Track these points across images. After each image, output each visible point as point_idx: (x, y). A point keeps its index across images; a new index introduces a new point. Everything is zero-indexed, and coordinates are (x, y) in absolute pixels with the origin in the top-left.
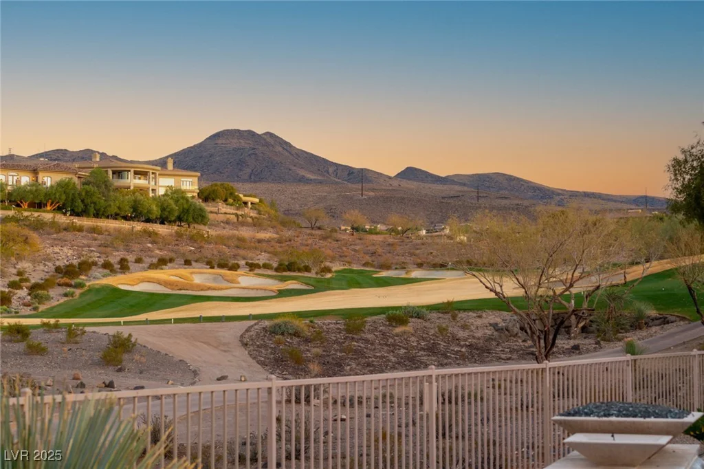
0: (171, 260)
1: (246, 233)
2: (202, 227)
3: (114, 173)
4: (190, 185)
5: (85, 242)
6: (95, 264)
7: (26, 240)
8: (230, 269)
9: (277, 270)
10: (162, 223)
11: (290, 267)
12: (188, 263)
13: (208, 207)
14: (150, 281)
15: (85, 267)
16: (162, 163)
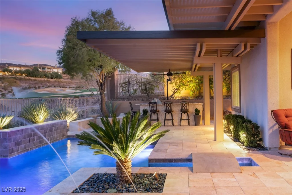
0: (51, 86)
2: (61, 79)
3: (43, 68)
4: (60, 71)
5: (32, 82)
6: (32, 87)
7: (15, 82)
8: (64, 88)
9: (76, 88)
10: (52, 78)
11: (79, 87)
12: (55, 87)
13: (63, 75)
14: (44, 91)
15: (29, 88)
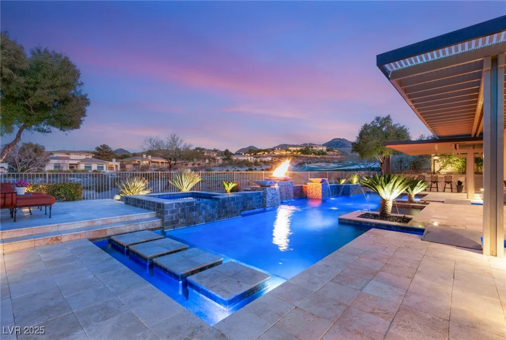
1: (335, 157)
2: (326, 156)
3: (311, 147)
4: (325, 149)
5: (305, 159)
8: (329, 163)
9: (338, 163)
10: (319, 155)
12: (321, 162)
13: (327, 152)
14: (314, 165)
15: (304, 163)
16: (320, 145)
